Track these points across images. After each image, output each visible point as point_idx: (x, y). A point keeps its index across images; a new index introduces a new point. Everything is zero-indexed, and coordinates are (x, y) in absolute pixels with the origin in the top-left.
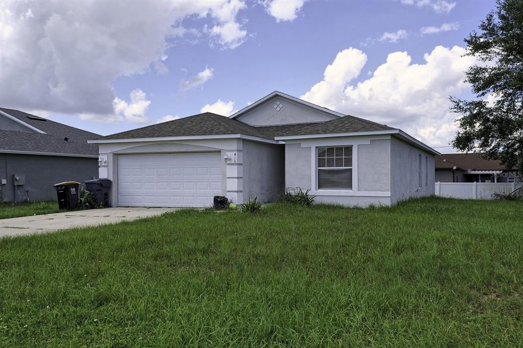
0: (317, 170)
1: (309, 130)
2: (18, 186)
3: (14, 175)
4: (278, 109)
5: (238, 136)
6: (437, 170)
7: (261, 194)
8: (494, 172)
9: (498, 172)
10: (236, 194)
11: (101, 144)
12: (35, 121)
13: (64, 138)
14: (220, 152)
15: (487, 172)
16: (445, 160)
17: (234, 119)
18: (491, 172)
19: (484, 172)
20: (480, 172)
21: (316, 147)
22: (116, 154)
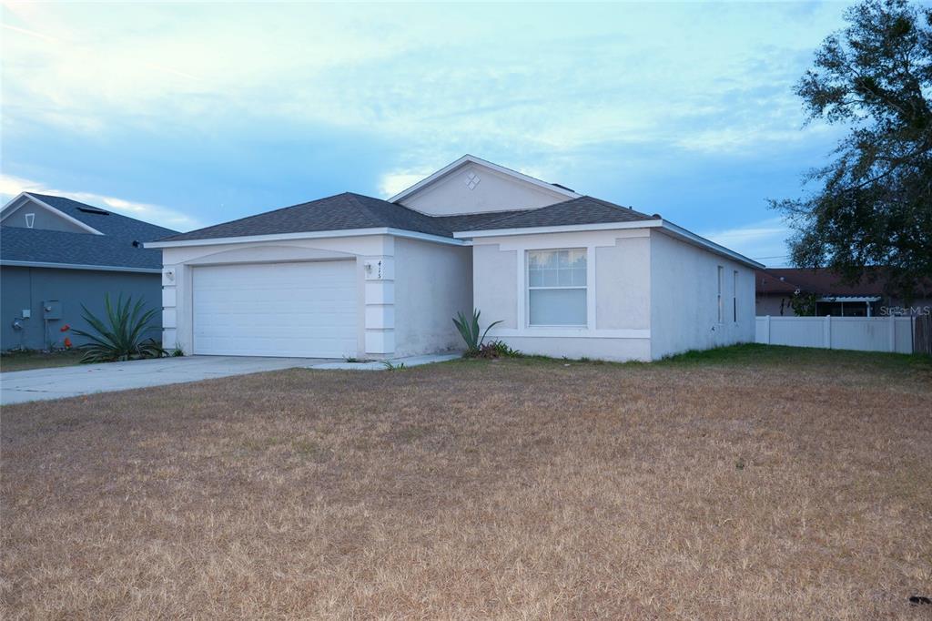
0: (528, 292)
1: (515, 220)
2: (49, 320)
3: (43, 303)
4: (472, 186)
5: (385, 230)
6: (760, 294)
7: (433, 336)
8: (867, 300)
9: (873, 299)
10: (381, 334)
11: (166, 248)
12: (90, 215)
13: (132, 241)
14: (354, 259)
15: (855, 299)
16: (782, 279)
17: (396, 203)
18: (861, 299)
19: (849, 299)
20: (844, 299)
21: (526, 251)
22: (189, 265)
